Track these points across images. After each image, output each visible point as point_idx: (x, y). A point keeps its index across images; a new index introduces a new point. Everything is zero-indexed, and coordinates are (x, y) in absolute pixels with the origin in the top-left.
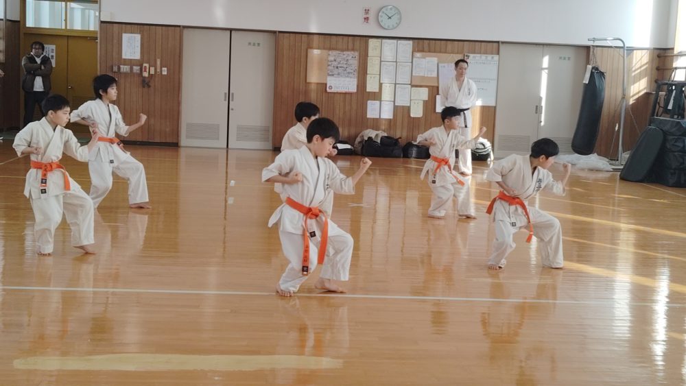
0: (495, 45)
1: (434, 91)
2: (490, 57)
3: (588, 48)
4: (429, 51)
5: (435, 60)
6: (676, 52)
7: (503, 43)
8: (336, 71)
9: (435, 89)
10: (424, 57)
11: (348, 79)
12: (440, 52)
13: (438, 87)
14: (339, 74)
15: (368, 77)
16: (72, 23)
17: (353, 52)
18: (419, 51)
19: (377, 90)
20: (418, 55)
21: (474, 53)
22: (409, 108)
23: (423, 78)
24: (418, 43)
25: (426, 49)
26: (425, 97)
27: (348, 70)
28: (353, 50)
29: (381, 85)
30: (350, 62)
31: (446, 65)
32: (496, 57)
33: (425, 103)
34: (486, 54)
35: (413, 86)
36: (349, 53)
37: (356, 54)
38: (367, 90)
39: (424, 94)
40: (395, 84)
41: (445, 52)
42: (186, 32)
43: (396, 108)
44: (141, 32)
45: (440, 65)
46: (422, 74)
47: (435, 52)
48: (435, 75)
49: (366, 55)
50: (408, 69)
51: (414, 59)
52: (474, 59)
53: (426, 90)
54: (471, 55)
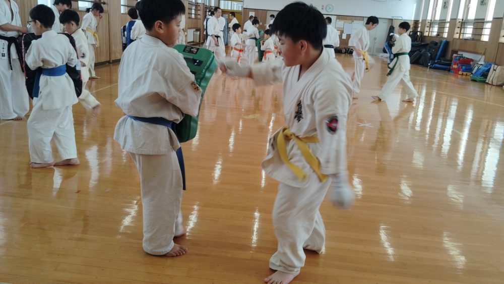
1: (342, 32)
2: (360, 21)
3: (392, 20)
5: (343, 22)
6: (419, 22)
10: (340, 21)
12: (345, 19)
13: (343, 31)
16: (234, 8)
20: (338, 20)
23: (339, 28)
24: (338, 17)
25: (340, 18)
32: (363, 22)
34: (359, 20)
39: (339, 33)
41: (347, 20)
42: (268, 12)
44: (255, 11)
45: (345, 24)
47: (343, 20)
48: (343, 27)
51: (337, 22)
52: (356, 22)
53: (339, 32)
54: (355, 21)
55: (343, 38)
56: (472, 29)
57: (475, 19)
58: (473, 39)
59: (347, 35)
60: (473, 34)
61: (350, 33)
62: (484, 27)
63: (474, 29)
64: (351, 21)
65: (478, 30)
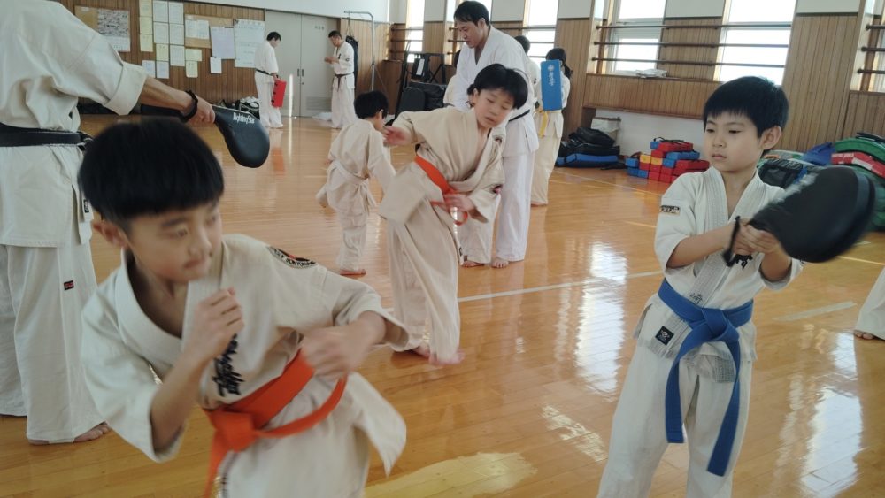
0: (261, 12)
1: (208, 53)
2: (257, 22)
3: (338, 20)
4: (200, 14)
5: (207, 23)
6: (407, 27)
7: (268, 10)
8: (107, 30)
9: (208, 51)
10: (195, 20)
11: (120, 38)
12: (211, 15)
13: (211, 50)
14: (110, 33)
15: (141, 37)
17: (123, 12)
18: (190, 13)
19: (151, 50)
20: (190, 17)
21: (242, 18)
22: (184, 69)
23: (196, 40)
24: (189, 6)
25: (197, 11)
26: (200, 58)
27: (120, 29)
28: (123, 9)
29: (154, 45)
30: (122, 21)
31: (217, 28)
32: (262, 23)
33: (199, 63)
34: (253, 19)
35: (186, 47)
36: (120, 12)
37: (127, 13)
38: (142, 50)
39: (197, 55)
40: (169, 45)
41: (216, 16)
43: (171, 68)
45: (212, 28)
46: (194, 36)
47: (205, 15)
48: (207, 37)
49: (137, 15)
50: (181, 30)
51: (186, 21)
52: (243, 23)
53: (199, 52)
54: (240, 20)
55: (212, 71)
56: (655, 48)
57: (666, 19)
58: (668, 78)
59: (223, 60)
60: (660, 62)
61: (231, 58)
62: (721, 42)
63: (663, 46)
64: (228, 22)
65: (688, 49)
